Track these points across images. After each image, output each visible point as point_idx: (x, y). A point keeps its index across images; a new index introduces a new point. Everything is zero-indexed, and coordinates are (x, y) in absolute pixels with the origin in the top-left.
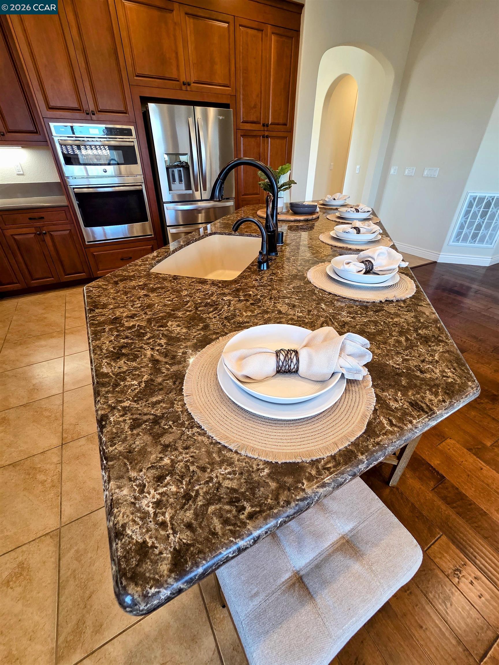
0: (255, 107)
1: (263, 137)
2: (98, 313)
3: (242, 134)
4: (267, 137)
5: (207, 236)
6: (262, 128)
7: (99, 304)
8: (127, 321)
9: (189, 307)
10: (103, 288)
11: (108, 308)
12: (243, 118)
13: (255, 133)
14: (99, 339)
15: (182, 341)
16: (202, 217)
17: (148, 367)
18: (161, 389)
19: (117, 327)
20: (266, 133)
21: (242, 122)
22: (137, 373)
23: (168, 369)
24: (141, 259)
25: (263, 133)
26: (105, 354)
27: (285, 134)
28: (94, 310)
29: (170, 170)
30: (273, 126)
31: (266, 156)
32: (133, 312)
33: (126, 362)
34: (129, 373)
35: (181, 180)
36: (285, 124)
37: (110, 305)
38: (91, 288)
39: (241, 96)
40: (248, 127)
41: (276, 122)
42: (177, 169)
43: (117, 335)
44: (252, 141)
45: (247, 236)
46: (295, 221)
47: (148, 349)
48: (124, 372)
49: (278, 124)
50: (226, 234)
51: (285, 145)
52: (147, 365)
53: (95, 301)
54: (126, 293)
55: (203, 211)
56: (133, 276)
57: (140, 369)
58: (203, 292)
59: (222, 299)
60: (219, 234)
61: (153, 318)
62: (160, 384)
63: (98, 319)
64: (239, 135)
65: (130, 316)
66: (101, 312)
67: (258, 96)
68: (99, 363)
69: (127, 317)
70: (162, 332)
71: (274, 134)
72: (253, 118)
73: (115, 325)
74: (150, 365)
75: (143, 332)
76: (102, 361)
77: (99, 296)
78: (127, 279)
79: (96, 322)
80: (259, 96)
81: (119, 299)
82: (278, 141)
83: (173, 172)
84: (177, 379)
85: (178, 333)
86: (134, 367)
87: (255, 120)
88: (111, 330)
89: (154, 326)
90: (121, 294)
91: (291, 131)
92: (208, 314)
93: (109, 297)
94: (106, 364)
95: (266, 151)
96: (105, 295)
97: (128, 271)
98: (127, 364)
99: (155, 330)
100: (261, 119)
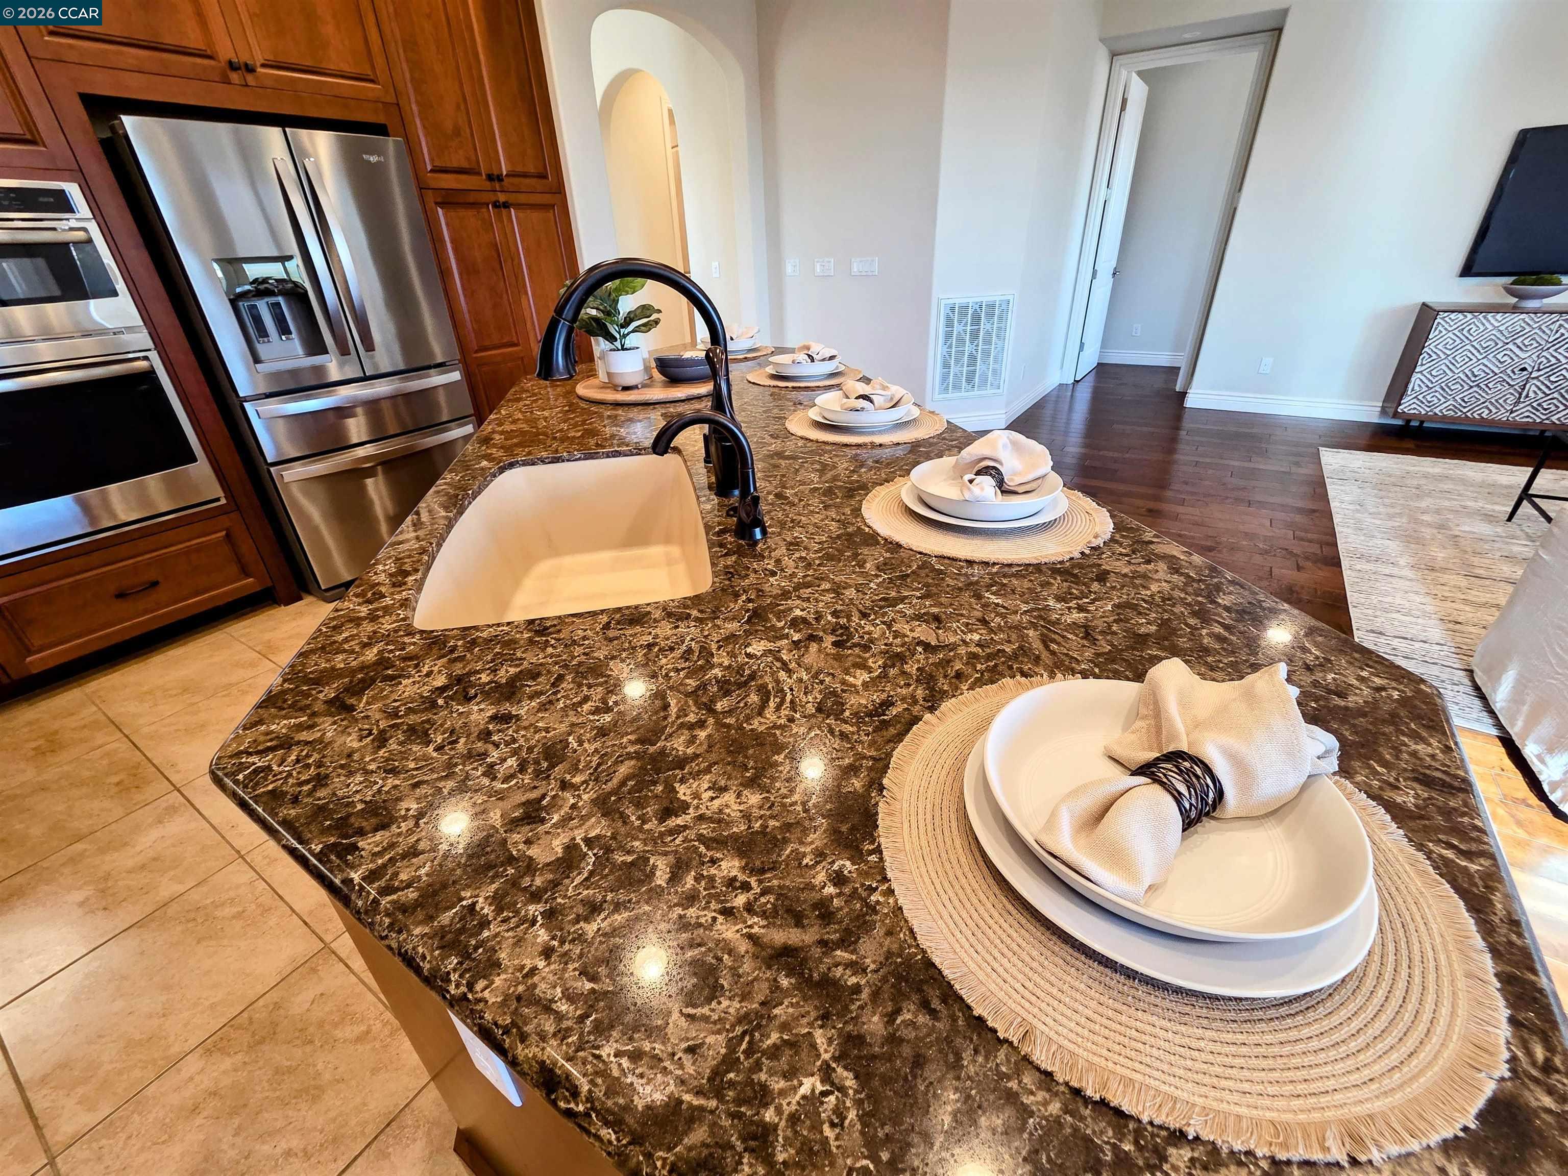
0: (457, 132)
1: (496, 205)
2: (380, 854)
3: (439, 200)
4: (506, 205)
5: (495, 476)
6: (488, 185)
7: (349, 815)
8: (528, 842)
9: (683, 712)
10: (307, 743)
11: (405, 818)
12: (432, 160)
13: (471, 198)
14: (495, 965)
15: (786, 841)
16: (358, 426)
17: (786, 993)
18: (919, 1062)
19: (514, 883)
20: (502, 198)
21: (432, 171)
22: (774, 1037)
23: (857, 967)
24: (357, 595)
25: (492, 197)
26: (582, 1019)
27: (546, 199)
28: (354, 848)
29: (243, 305)
30: (511, 180)
31: (513, 249)
32: (520, 797)
33: (690, 1011)
34: (748, 1053)
35: (284, 329)
36: (543, 176)
37: (399, 799)
38: (254, 759)
39: (414, 107)
40: (448, 181)
41: (519, 169)
42: (266, 300)
43: (550, 915)
44: (470, 217)
45: (608, 457)
46: (689, 399)
47: (714, 919)
48: (729, 1062)
49: (525, 175)
50: (543, 462)
51: (553, 223)
52: (775, 986)
53: (322, 809)
54: (420, 734)
55: (359, 410)
56: (382, 662)
57: (770, 1018)
58: (672, 649)
59: (749, 656)
60: (524, 465)
61: (610, 794)
62: (893, 1040)
63: (403, 876)
64: (431, 204)
65: (522, 819)
66: (392, 846)
67: (458, 107)
68: (596, 1073)
69: (513, 824)
70: (691, 834)
71: (522, 198)
72: (457, 159)
73: (496, 876)
74: (785, 982)
75: (629, 859)
76: (598, 1057)
77: (320, 781)
78: (373, 681)
79: (412, 894)
80: (462, 107)
81: (412, 765)
82: (535, 216)
83: (254, 311)
84: (920, 990)
85: (747, 816)
86: (740, 1021)
87: (465, 165)
88: (499, 902)
89: (644, 820)
90: (401, 744)
91: (559, 189)
92: (760, 714)
93: (367, 772)
94: (625, 1063)
95: (510, 240)
96: (342, 767)
97: (345, 651)
98: (706, 1019)
99: (662, 835)
100: (478, 162)
